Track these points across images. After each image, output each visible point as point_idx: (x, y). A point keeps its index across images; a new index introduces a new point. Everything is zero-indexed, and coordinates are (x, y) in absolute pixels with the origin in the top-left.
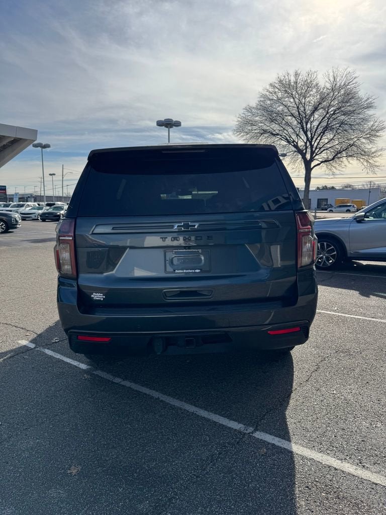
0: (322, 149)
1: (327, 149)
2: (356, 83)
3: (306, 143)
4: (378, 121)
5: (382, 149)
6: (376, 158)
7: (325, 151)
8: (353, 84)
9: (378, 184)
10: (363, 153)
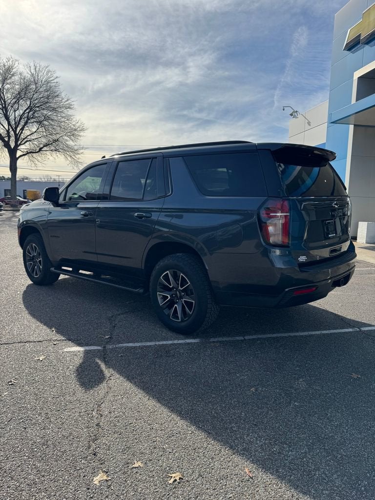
0: (26, 140)
1: (30, 141)
2: (57, 83)
3: (8, 131)
4: (79, 122)
5: (83, 148)
6: (79, 155)
7: (28, 143)
8: (54, 83)
9: (54, 179)
10: (66, 149)
